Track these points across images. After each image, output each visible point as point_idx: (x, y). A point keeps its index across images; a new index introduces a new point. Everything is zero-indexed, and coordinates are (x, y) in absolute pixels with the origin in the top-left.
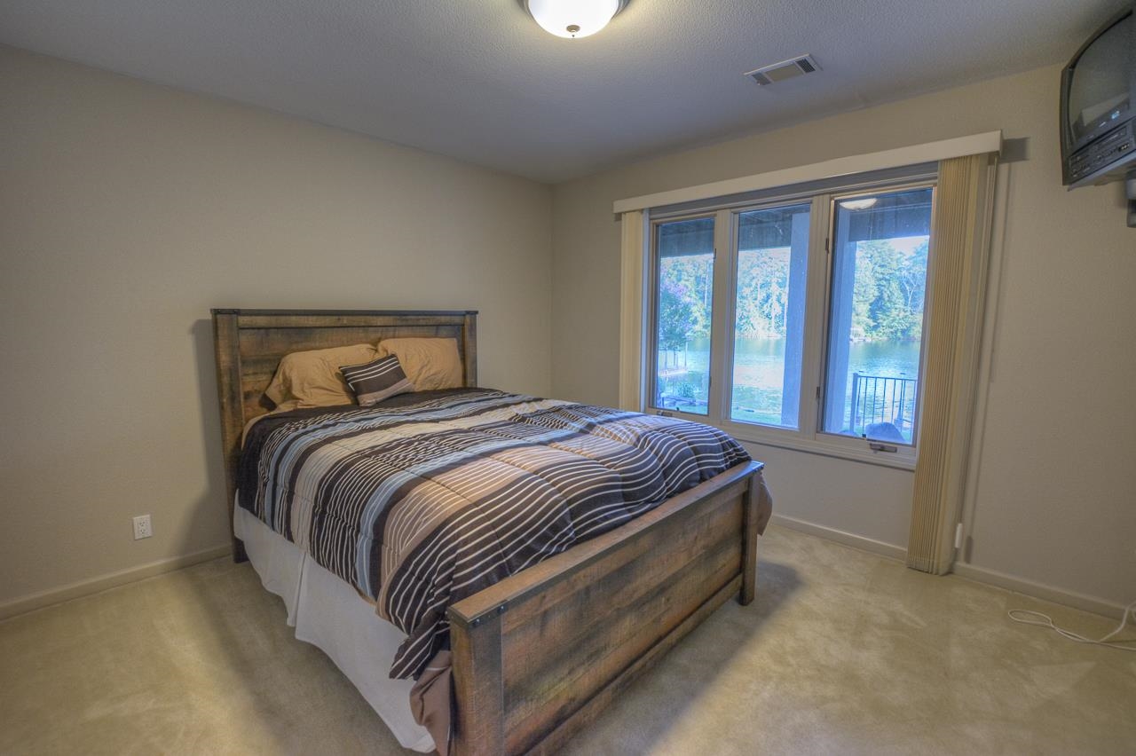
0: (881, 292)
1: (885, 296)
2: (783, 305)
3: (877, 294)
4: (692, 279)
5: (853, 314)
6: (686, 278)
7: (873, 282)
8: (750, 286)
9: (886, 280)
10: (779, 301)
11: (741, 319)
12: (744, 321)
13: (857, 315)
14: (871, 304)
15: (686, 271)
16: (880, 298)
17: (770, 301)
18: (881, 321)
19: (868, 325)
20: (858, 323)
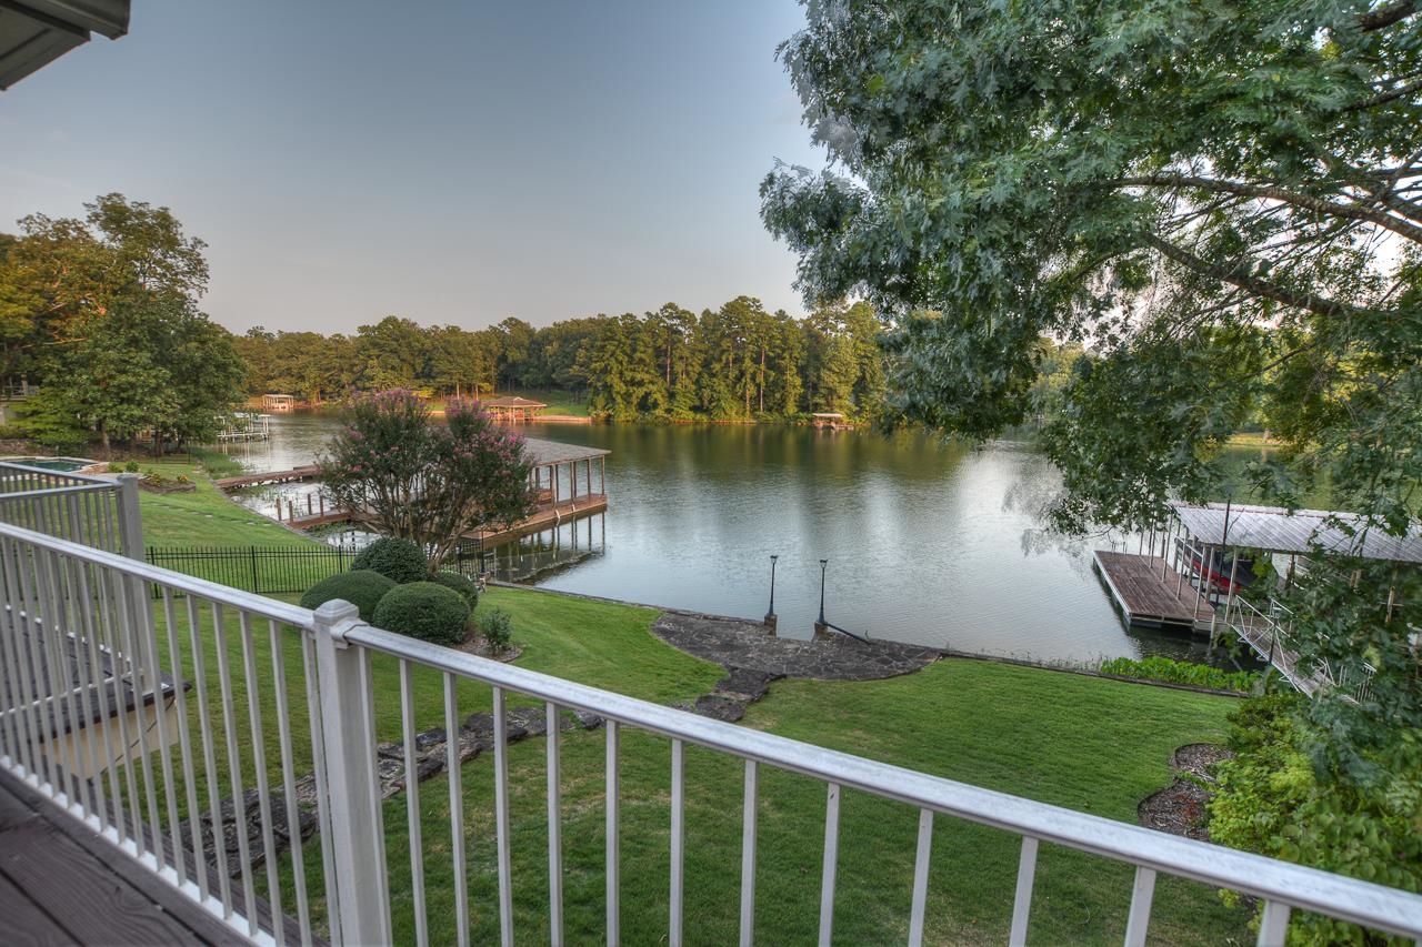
0: (863, 372)
1: (868, 376)
2: (758, 386)
3: (859, 374)
4: (650, 351)
5: (835, 397)
6: (642, 349)
7: (854, 361)
8: (720, 360)
9: (868, 358)
10: (753, 378)
11: (710, 402)
12: (713, 404)
13: (840, 398)
14: (853, 386)
15: (643, 341)
16: (863, 378)
17: (743, 380)
18: (864, 405)
19: (850, 409)
20: (841, 407)
